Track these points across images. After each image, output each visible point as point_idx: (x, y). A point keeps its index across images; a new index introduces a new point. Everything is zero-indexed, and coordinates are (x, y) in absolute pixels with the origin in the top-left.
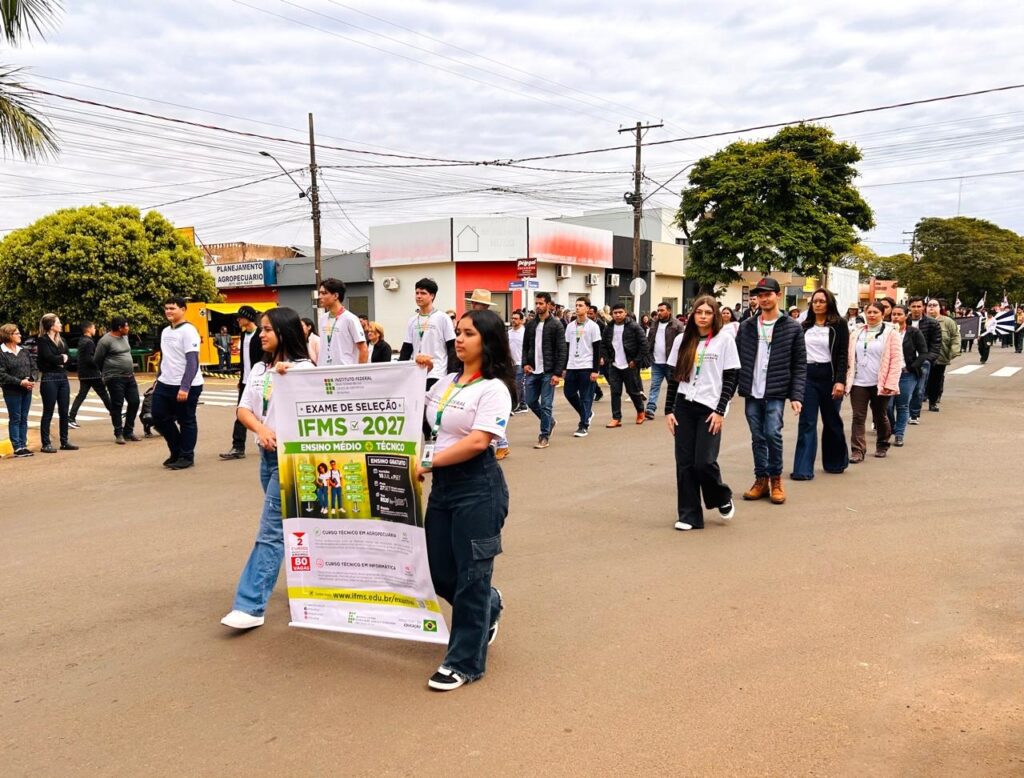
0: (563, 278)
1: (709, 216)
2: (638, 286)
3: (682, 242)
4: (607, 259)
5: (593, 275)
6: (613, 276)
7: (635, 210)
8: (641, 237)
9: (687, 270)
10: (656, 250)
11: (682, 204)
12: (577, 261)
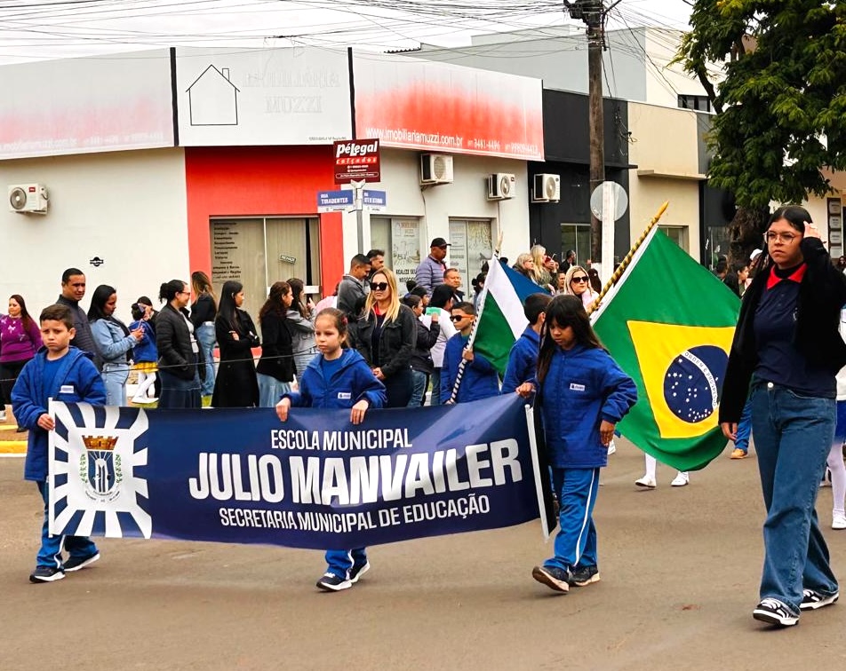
0: (434, 185)
1: (751, 46)
2: (607, 200)
3: (691, 103)
4: (530, 142)
5: (500, 176)
6: (546, 177)
7: (590, 32)
8: (605, 94)
9: (707, 166)
10: (637, 122)
11: (694, 20)
12: (465, 145)
